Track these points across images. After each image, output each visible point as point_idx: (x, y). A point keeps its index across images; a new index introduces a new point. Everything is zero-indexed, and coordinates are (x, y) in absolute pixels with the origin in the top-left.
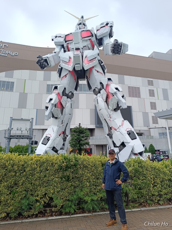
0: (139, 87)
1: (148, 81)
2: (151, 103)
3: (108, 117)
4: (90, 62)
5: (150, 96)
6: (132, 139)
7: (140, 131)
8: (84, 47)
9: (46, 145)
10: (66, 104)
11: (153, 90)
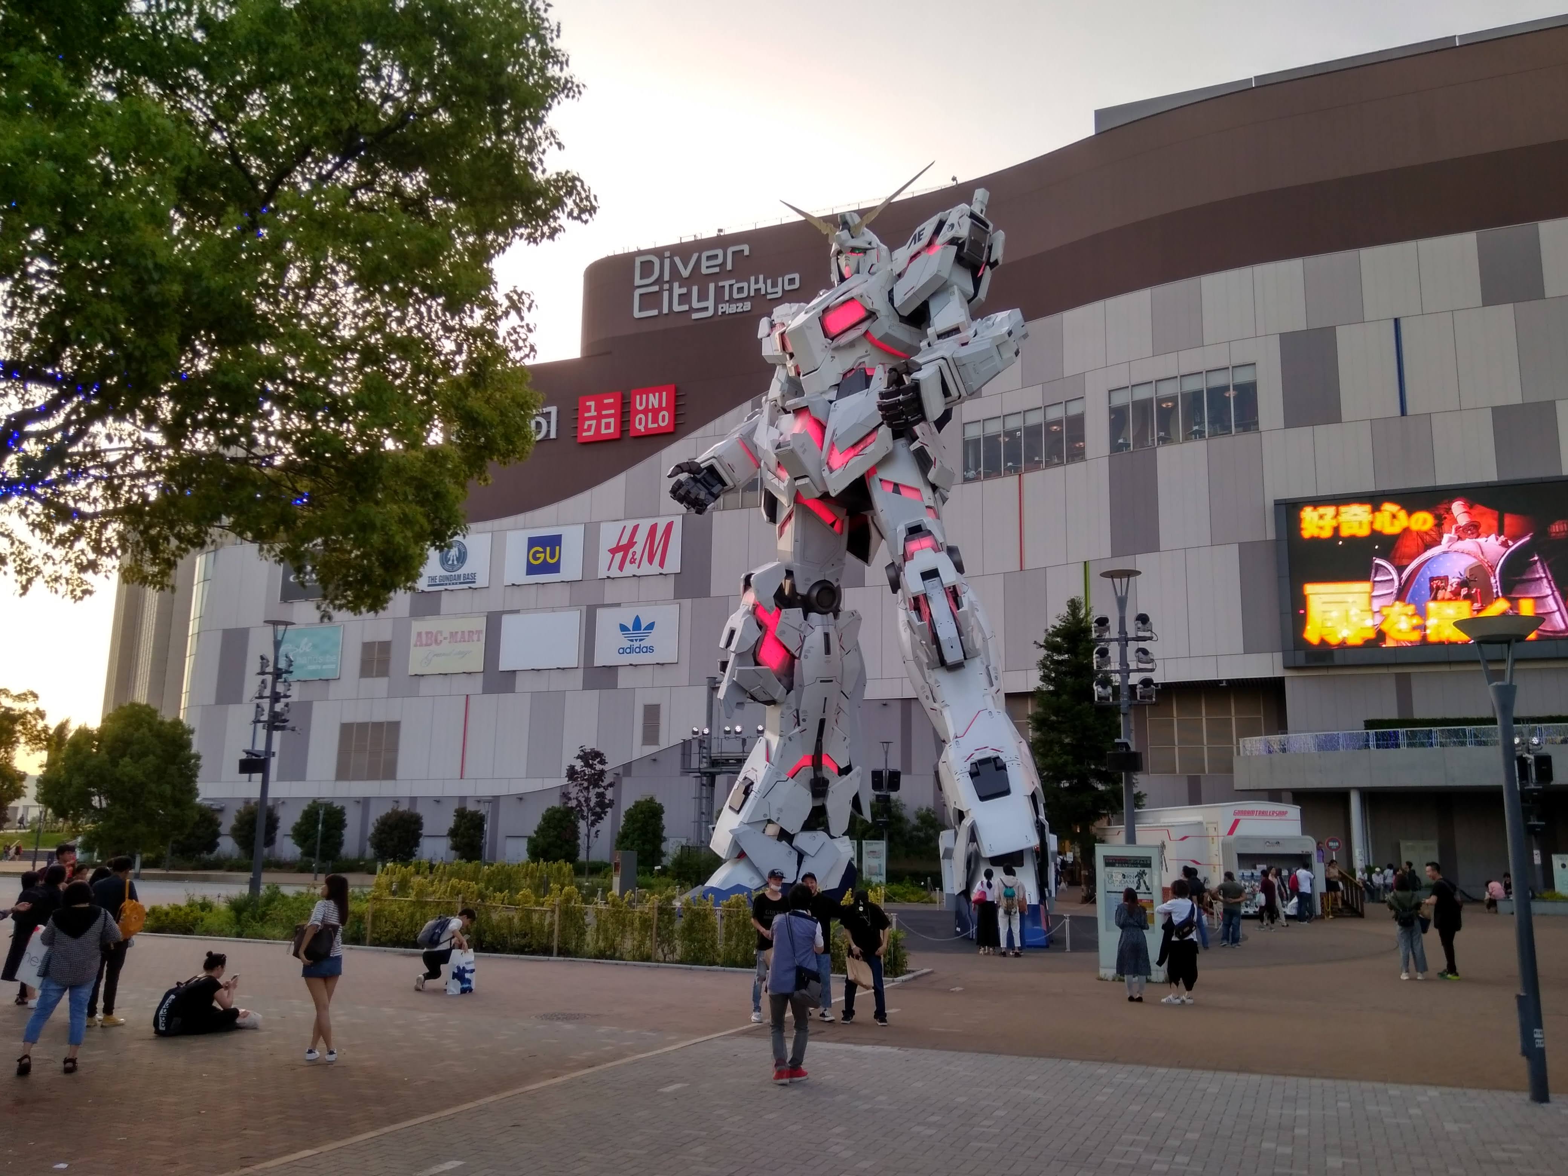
3: (927, 697)
4: (852, 454)
6: (983, 798)
8: (845, 375)
9: (738, 812)
10: (803, 641)
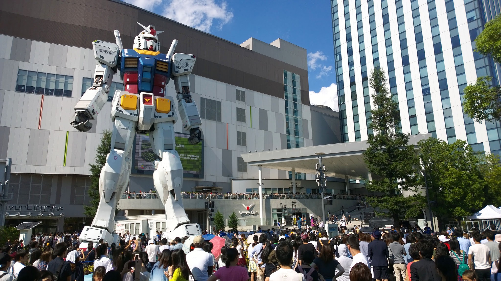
0: (220, 103)
1: (238, 91)
2: (239, 133)
5: (238, 119)
7: (214, 183)
11: (244, 110)
